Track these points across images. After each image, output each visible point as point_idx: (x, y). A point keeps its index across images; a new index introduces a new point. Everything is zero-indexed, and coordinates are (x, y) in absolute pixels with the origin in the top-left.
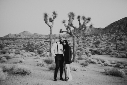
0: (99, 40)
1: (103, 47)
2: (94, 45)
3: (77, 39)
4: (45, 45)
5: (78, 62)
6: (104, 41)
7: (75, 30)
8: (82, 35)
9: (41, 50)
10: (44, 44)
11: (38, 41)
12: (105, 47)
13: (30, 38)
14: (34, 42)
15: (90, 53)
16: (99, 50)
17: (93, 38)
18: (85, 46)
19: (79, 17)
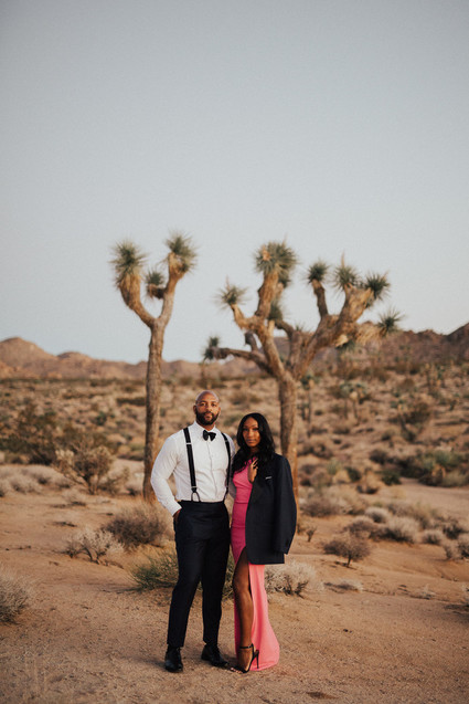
0: (425, 398)
1: (447, 442)
2: (396, 429)
3: (302, 391)
4: (119, 423)
5: (310, 534)
6: (453, 405)
7: (297, 346)
8: (330, 368)
9: (93, 454)
10: (113, 417)
11: (81, 396)
12: (461, 441)
13: (37, 377)
14: (57, 402)
15: (377, 473)
16: (428, 455)
17: (389, 386)
18: (346, 432)
19: (317, 274)
